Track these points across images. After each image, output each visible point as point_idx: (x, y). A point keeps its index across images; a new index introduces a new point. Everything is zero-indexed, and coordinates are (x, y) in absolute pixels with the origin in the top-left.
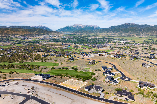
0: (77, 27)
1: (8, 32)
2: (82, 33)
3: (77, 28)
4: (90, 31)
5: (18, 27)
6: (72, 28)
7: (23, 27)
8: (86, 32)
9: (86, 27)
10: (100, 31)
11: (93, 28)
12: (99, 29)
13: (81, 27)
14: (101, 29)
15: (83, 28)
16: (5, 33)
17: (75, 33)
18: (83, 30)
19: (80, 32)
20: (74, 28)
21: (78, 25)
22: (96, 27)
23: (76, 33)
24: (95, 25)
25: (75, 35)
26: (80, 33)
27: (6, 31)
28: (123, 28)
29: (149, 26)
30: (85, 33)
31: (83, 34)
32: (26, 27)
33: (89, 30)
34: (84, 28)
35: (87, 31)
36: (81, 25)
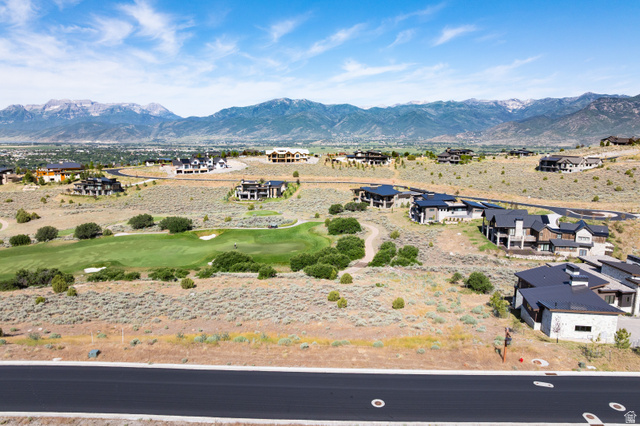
0: (68, 110)
2: (96, 135)
3: (68, 116)
4: (133, 129)
6: (41, 116)
8: (113, 133)
9: (112, 110)
10: (178, 127)
11: (145, 116)
12: (170, 120)
13: (85, 111)
14: (180, 119)
15: (97, 115)
17: (59, 137)
18: (100, 123)
19: (82, 131)
20: (53, 116)
21: (70, 105)
22: (156, 113)
23: (64, 136)
24: (155, 106)
25: (58, 145)
26: (84, 136)
28: (268, 117)
29: (356, 108)
30: (109, 137)
31: (102, 139)
33: (128, 125)
34: (102, 116)
35: (118, 130)
36: (86, 101)
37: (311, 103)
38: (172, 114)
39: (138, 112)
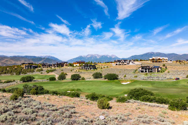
0: (92, 57)
1: (7, 61)
3: (92, 58)
5: (21, 56)
6: (86, 58)
7: (26, 57)
9: (102, 57)
13: (96, 57)
15: (98, 58)
16: (2, 62)
18: (99, 60)
20: (88, 58)
21: (92, 55)
22: (113, 57)
24: (113, 55)
27: (4, 60)
29: (177, 54)
32: (31, 57)
34: (100, 58)
36: (96, 55)
37: (160, 53)
38: (118, 57)
39: (109, 57)
